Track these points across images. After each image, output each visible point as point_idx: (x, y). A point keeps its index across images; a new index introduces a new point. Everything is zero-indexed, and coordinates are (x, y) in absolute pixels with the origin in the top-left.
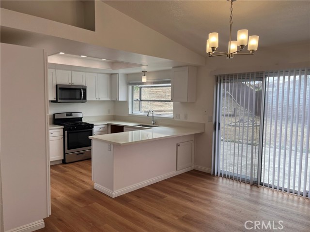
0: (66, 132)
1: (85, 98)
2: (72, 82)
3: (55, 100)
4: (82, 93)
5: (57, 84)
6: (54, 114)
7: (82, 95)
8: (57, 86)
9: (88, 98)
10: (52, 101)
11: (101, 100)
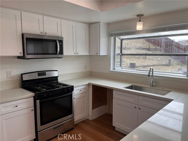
0: (38, 101)
1: (61, 52)
2: (45, 32)
3: (22, 55)
4: (59, 46)
5: (23, 32)
6: (22, 74)
7: (59, 49)
8: (23, 35)
9: (65, 53)
10: (19, 57)
11: (79, 54)
